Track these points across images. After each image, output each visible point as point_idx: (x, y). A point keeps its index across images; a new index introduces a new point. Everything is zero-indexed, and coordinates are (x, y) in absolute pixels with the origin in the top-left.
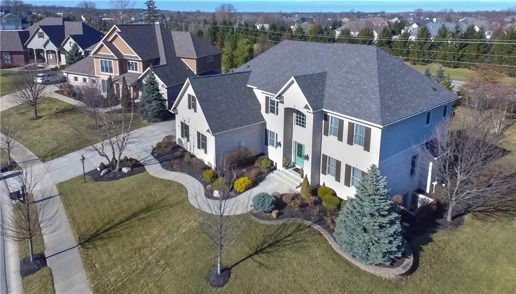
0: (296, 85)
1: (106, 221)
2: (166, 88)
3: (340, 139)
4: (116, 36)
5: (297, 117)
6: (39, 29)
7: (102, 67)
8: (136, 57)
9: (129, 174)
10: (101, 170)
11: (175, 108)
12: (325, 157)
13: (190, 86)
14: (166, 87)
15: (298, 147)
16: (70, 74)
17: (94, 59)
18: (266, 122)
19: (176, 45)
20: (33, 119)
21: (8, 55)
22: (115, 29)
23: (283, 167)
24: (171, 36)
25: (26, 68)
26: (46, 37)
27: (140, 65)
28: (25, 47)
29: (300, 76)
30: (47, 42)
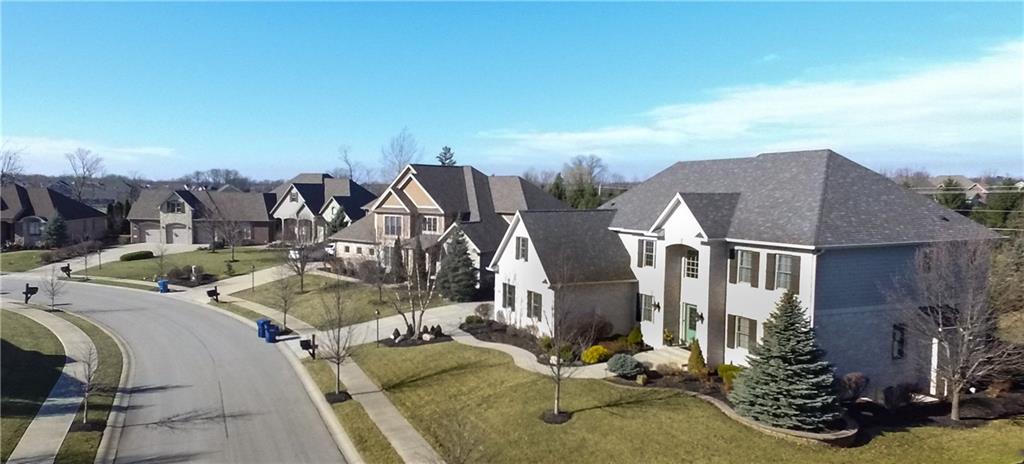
0: (684, 207)
1: (411, 374)
2: (478, 254)
3: (755, 284)
4: (410, 179)
5: (689, 264)
6: (292, 188)
7: (387, 227)
8: (437, 210)
9: (431, 341)
10: (395, 338)
11: (495, 264)
12: (732, 318)
13: (521, 222)
14: (479, 251)
15: (691, 313)
16: (339, 243)
17: (376, 215)
18: (638, 283)
19: (495, 195)
20: (299, 293)
21: (249, 228)
22: (409, 169)
23: (664, 344)
24: (488, 183)
25: (272, 246)
26: (301, 200)
27: (440, 222)
28: (271, 216)
29: (690, 194)
30: (303, 206)
